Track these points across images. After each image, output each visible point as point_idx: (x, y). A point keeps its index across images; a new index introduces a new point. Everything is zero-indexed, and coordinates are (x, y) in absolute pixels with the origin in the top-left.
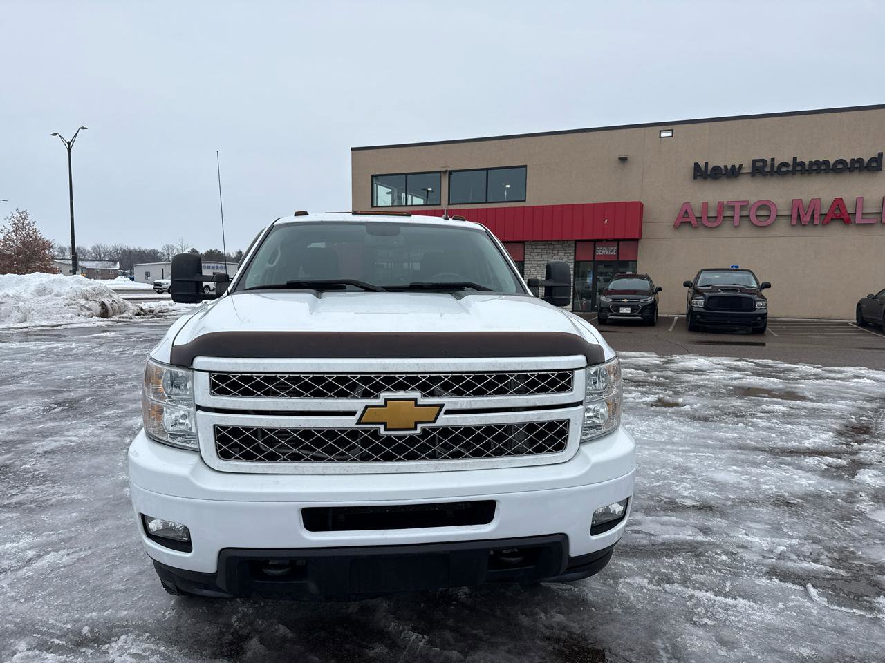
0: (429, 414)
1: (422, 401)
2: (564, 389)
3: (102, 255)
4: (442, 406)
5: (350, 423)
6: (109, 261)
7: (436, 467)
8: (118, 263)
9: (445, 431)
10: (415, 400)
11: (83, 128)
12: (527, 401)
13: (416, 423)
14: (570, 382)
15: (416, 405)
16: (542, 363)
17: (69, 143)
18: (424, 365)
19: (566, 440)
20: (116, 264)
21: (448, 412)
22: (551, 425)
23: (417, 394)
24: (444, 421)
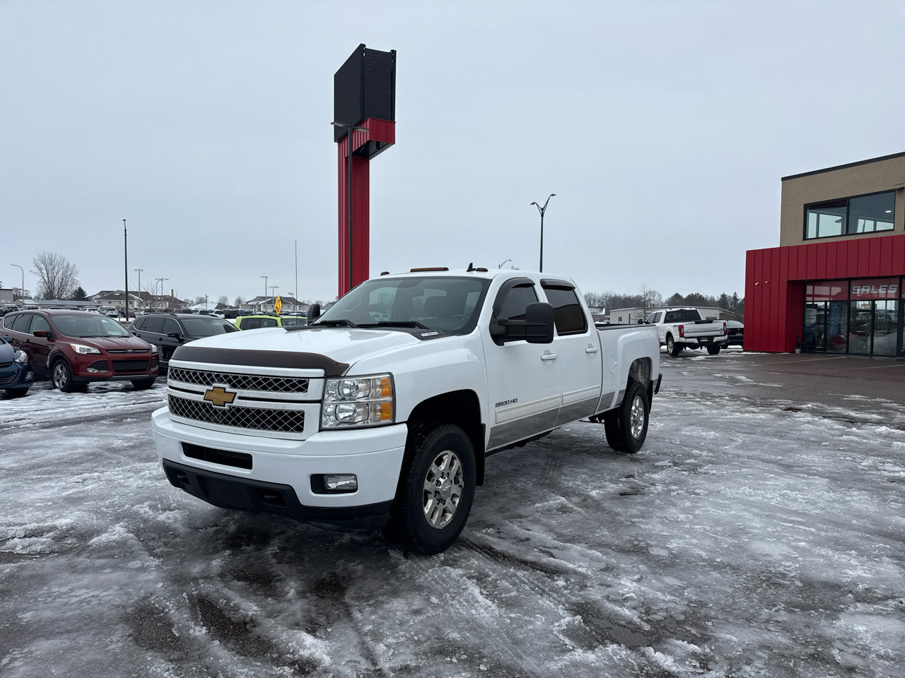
0: (229, 398)
1: (228, 390)
2: (300, 390)
3: (592, 302)
4: (236, 394)
5: (200, 398)
6: (597, 308)
7: (235, 430)
8: (604, 309)
9: (238, 409)
10: (225, 389)
11: (553, 195)
12: (277, 396)
13: (225, 403)
14: (306, 386)
15: (225, 392)
16: (288, 372)
17: (542, 209)
18: (231, 368)
19: (302, 424)
20: (602, 310)
21: (240, 398)
22: (292, 413)
23: (226, 386)
24: (238, 403)
